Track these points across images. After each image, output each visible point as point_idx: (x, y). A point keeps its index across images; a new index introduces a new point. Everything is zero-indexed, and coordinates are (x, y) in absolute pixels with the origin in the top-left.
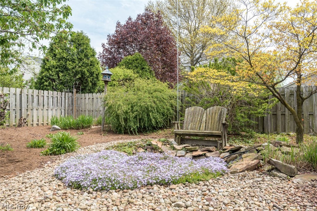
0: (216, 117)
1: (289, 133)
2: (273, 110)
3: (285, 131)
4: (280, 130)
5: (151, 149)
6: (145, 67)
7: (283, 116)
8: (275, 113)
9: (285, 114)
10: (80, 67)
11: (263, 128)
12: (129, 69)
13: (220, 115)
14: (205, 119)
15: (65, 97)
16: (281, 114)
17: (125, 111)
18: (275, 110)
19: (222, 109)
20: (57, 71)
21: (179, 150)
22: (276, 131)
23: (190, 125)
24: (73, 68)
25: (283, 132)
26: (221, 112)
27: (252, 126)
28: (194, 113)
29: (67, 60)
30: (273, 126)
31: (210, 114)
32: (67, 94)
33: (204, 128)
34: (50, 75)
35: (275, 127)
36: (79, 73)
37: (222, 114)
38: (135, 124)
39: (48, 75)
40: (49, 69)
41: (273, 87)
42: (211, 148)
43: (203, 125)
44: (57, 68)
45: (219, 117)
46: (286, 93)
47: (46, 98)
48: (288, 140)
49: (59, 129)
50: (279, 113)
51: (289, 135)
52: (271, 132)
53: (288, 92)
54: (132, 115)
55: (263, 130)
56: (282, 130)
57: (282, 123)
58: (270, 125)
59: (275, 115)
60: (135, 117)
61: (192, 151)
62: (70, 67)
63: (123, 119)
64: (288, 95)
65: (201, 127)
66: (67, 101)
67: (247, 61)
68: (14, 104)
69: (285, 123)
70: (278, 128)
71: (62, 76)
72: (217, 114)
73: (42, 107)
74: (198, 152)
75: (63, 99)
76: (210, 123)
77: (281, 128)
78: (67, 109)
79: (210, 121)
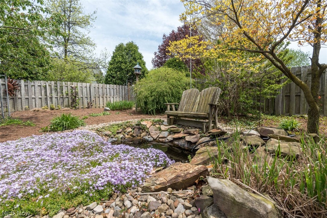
0: (210, 98)
1: (303, 115)
2: (286, 92)
3: (299, 113)
4: (294, 112)
5: (138, 129)
6: (182, 65)
7: (298, 97)
8: (288, 94)
9: (300, 95)
10: (130, 67)
11: (274, 110)
12: (170, 67)
13: (214, 96)
14: (198, 100)
15: (122, 89)
16: (295, 95)
17: (145, 96)
18: (288, 91)
19: (217, 89)
20: (116, 71)
21: (163, 131)
22: (288, 113)
23: (185, 106)
24: (126, 68)
25: (296, 113)
26: (215, 93)
27: (262, 108)
28: (190, 94)
29: (122, 62)
30: (286, 108)
31: (205, 95)
32: (123, 86)
33: (196, 109)
34: (112, 73)
35: (287, 109)
36: (130, 71)
37: (216, 94)
38: (152, 106)
39: (110, 74)
40: (111, 70)
41: (272, 52)
42: (192, 131)
43: (196, 106)
44: (116, 69)
45: (212, 98)
46: (302, 72)
47: (108, 90)
48: (297, 123)
49: (109, 110)
50: (293, 95)
51: (303, 117)
52: (282, 114)
53: (305, 71)
54: (151, 99)
55: (274, 112)
56: (296, 111)
57: (296, 105)
58: (281, 106)
59: (288, 97)
60: (153, 101)
61: (175, 133)
62: (123, 67)
63: (143, 102)
64: (306, 74)
65: (194, 109)
66: (123, 91)
67: (235, 21)
68: (86, 93)
69: (300, 105)
70: (291, 110)
71: (119, 74)
72: (211, 95)
73: (106, 95)
74: (179, 134)
75: (121, 90)
76: (203, 104)
77: (294, 110)
78: (124, 96)
79: (204, 102)
